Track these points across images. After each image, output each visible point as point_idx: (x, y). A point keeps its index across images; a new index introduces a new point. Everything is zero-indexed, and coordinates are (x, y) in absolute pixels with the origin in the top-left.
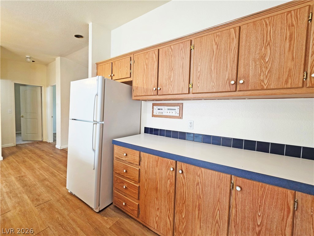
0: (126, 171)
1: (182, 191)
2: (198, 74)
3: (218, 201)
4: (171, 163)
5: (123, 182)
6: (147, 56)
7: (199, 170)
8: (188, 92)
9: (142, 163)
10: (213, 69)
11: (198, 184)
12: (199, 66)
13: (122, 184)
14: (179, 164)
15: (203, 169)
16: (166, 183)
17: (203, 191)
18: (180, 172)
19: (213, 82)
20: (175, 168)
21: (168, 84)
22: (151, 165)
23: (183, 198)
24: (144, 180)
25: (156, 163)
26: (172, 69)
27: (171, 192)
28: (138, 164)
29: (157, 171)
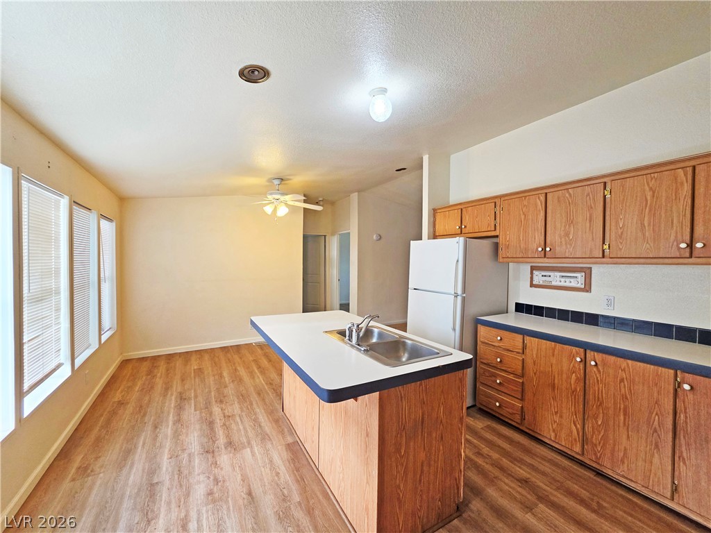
0: (501, 361)
1: (597, 389)
2: (620, 231)
3: (656, 403)
4: (576, 352)
5: (495, 376)
6: (525, 203)
7: (623, 363)
8: (601, 256)
9: (527, 351)
10: (646, 224)
11: (622, 380)
12: (621, 219)
13: (493, 378)
14: (590, 354)
15: (630, 362)
16: (569, 378)
17: (630, 389)
18: (593, 363)
19: (647, 243)
20: (584, 359)
21: (564, 243)
22: (543, 354)
23: (598, 398)
24: (532, 374)
25: (551, 351)
26: (572, 222)
27: (578, 390)
28: (521, 351)
29: (554, 362)
